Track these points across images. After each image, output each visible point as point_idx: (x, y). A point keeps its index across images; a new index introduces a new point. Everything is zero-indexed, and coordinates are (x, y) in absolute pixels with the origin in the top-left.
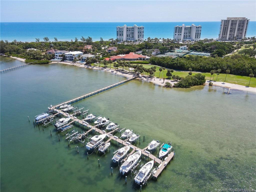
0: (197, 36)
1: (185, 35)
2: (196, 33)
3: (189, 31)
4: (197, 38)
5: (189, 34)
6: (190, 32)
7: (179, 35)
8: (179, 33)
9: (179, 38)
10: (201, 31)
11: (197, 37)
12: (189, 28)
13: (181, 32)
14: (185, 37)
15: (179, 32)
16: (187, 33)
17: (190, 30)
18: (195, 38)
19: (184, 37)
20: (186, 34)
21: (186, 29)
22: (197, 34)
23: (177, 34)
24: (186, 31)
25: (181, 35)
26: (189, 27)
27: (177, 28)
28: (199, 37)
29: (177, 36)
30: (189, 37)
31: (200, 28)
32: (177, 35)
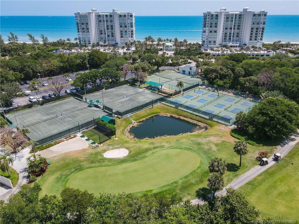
0: (254, 35)
1: (228, 34)
2: (252, 29)
3: (237, 24)
4: (256, 39)
5: (236, 31)
6: (239, 26)
7: (211, 32)
8: (211, 29)
9: (213, 39)
10: (264, 23)
11: (253, 37)
12: (237, 18)
13: (216, 27)
14: (228, 38)
15: (211, 27)
16: (231, 29)
17: (239, 21)
18: (251, 39)
19: (226, 36)
20: (229, 31)
21: (230, 19)
22: (254, 31)
23: (207, 29)
24: (229, 23)
25: (215, 32)
26: (236, 15)
27: (208, 17)
28: (260, 38)
29: (207, 34)
30: (235, 38)
31: (262, 17)
32: (207, 31)
